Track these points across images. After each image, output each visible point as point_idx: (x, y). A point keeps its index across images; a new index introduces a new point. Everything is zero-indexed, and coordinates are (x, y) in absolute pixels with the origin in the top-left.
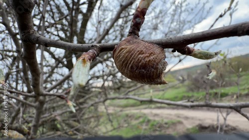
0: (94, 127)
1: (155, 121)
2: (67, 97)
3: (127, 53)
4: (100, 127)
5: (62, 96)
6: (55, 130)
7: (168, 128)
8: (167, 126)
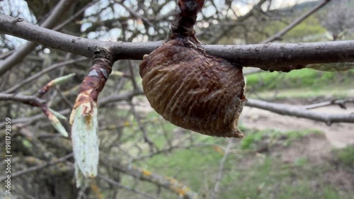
0: (111, 146)
1: (256, 131)
2: (44, 104)
3: (165, 82)
4: (123, 146)
5: (33, 100)
6: (21, 154)
7: (287, 148)
8: (285, 143)
